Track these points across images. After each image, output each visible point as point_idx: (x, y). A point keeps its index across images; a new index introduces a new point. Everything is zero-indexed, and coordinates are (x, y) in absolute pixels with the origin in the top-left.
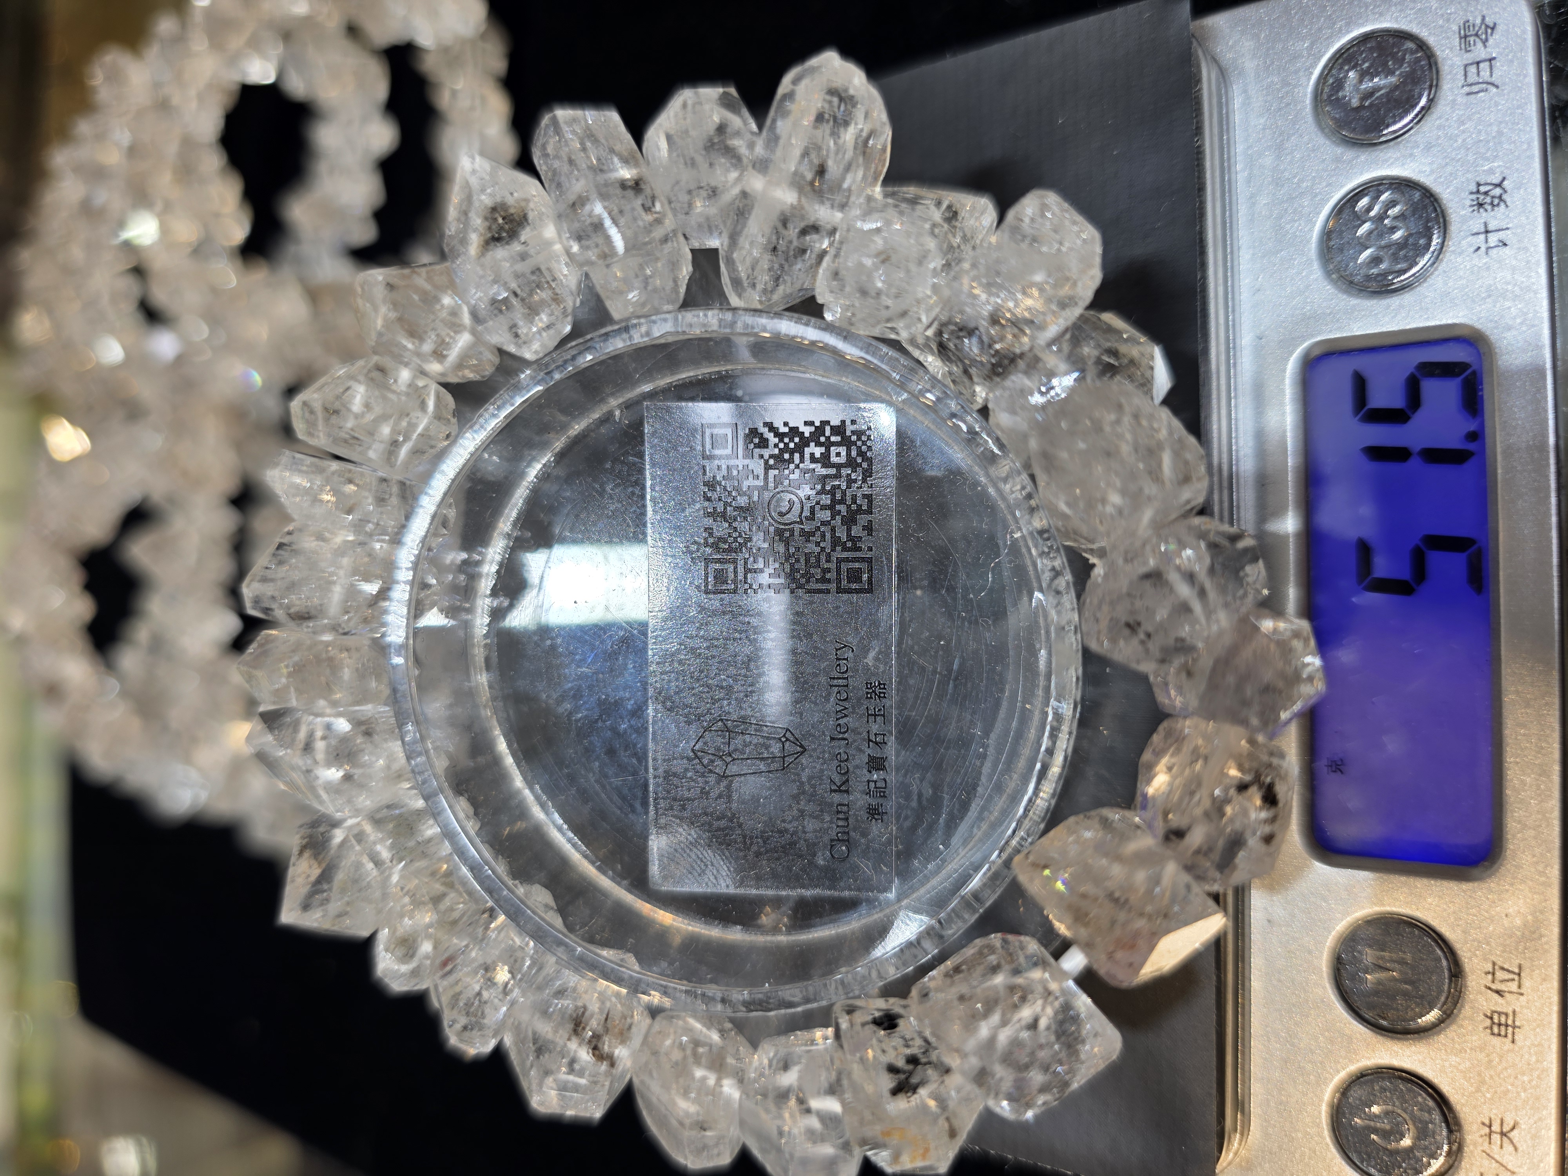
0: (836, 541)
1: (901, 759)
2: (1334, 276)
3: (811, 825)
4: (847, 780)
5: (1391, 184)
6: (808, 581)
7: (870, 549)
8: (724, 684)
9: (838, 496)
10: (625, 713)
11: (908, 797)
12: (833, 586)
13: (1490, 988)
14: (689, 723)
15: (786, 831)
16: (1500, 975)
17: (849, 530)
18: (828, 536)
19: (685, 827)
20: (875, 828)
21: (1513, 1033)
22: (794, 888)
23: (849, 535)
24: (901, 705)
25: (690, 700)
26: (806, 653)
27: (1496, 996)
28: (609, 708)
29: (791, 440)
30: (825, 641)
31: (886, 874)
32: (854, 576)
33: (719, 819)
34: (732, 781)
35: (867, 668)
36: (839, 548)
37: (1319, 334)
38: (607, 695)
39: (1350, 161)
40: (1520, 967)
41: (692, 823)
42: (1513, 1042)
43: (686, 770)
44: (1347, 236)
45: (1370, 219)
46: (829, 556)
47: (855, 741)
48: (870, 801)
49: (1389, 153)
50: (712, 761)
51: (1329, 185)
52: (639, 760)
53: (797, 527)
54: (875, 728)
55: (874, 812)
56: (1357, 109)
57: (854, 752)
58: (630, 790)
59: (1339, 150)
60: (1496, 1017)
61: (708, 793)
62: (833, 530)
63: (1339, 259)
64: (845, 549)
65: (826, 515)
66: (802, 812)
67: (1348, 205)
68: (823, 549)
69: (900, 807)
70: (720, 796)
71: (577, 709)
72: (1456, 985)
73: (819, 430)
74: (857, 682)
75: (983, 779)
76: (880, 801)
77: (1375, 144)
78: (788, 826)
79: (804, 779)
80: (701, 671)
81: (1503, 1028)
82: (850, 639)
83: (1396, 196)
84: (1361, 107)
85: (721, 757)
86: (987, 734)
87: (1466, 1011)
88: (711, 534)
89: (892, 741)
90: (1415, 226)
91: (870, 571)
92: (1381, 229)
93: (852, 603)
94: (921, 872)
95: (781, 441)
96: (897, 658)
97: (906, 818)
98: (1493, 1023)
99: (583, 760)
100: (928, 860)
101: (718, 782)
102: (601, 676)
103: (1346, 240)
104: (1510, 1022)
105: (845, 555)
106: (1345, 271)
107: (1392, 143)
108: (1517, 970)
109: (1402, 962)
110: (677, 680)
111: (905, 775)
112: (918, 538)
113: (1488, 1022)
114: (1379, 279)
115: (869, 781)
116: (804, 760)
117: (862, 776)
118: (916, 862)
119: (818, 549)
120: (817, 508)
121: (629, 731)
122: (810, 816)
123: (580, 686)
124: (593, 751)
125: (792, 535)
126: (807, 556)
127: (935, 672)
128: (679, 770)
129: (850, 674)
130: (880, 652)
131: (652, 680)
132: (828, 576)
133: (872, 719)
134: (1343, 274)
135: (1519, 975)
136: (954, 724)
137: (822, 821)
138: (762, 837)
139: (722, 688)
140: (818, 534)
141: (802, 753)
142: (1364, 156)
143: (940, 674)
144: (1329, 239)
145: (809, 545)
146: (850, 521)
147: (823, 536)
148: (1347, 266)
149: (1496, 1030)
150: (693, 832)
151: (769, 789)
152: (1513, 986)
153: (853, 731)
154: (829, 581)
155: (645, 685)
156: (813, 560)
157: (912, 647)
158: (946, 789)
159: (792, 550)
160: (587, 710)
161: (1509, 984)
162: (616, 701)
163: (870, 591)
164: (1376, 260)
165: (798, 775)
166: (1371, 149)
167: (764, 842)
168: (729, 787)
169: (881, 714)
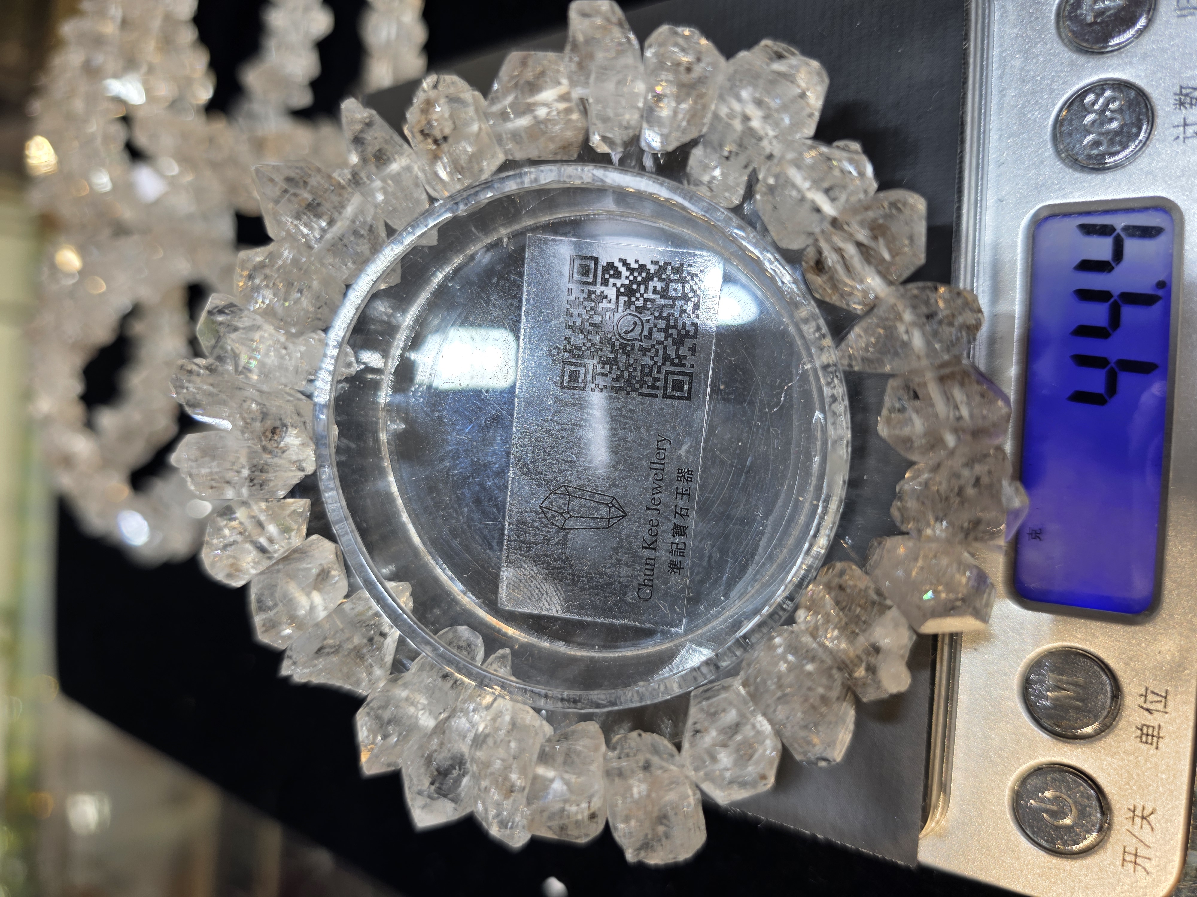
0: (666, 358)
1: (699, 528)
2: (1063, 155)
3: (624, 571)
4: (656, 541)
5: (1113, 84)
6: (641, 387)
7: (692, 366)
8: (569, 459)
9: (672, 322)
10: (491, 473)
11: (701, 559)
12: (660, 393)
13: (1142, 707)
14: (539, 486)
15: (606, 574)
16: (1150, 697)
17: (677, 350)
18: (661, 353)
19: (529, 564)
20: (674, 578)
21: (1158, 742)
22: (608, 617)
23: (677, 354)
24: (702, 488)
25: (541, 468)
26: (634, 442)
27: (1146, 714)
28: (479, 468)
29: (640, 274)
30: (650, 434)
31: (678, 614)
32: (678, 386)
33: (555, 560)
34: (567, 533)
35: (679, 457)
36: (668, 363)
37: (1048, 199)
38: (479, 459)
39: (1082, 65)
40: (1167, 692)
41: (535, 562)
42: (1157, 748)
43: (534, 521)
44: (1075, 123)
45: (1095, 111)
46: (659, 368)
47: (664, 512)
48: (672, 558)
49: (1113, 60)
50: (554, 516)
51: (1064, 83)
52: (499, 510)
53: (637, 344)
54: (681, 503)
55: (674, 567)
56: (1091, 25)
57: (663, 520)
58: (489, 531)
59: (1075, 56)
60: (1145, 729)
61: (549, 540)
62: (665, 348)
63: (1068, 141)
64: (673, 364)
65: (660, 336)
66: (619, 561)
67: (1079, 99)
68: (656, 363)
69: (694, 564)
70: (558, 543)
71: (455, 466)
72: (1116, 704)
73: (662, 269)
74: (671, 468)
75: (760, 550)
76: (680, 559)
77: (1103, 53)
78: (608, 571)
79: (623, 537)
80: (553, 448)
81: (1150, 738)
82: (669, 434)
83: (1117, 94)
84: (1095, 23)
85: (561, 514)
86: (766, 516)
87: (1122, 724)
88: (569, 342)
89: (693, 514)
90: (1128, 118)
91: (691, 383)
92: (1102, 119)
93: (673, 407)
94: (705, 615)
95: (631, 274)
96: (704, 452)
97: (698, 574)
98: (1143, 734)
99: (456, 506)
100: (711, 606)
101: (558, 532)
102: (475, 443)
103: (1075, 126)
104: (1155, 733)
105: (672, 369)
106: (1072, 150)
107: (1115, 53)
108: (1164, 694)
109: (1076, 684)
110: (533, 452)
111: (700, 541)
112: (730, 362)
113: (1139, 732)
114: (1099, 158)
115: (672, 543)
116: (624, 522)
117: (667, 539)
118: (702, 608)
119: (652, 363)
120: (655, 330)
121: (493, 487)
122: (625, 564)
123: (458, 449)
124: (464, 500)
125: (633, 349)
126: (643, 367)
127: (732, 466)
128: (528, 520)
129: (666, 460)
130: (691, 447)
131: (513, 450)
132: (657, 384)
133: (679, 496)
134: (1070, 153)
135: (1166, 698)
136: (742, 507)
137: (634, 569)
138: (587, 577)
139: (567, 461)
140: (653, 350)
141: (624, 517)
142: (1093, 62)
143: (736, 467)
144: (1062, 125)
145: (645, 358)
146: (679, 342)
147: (657, 352)
148: (1074, 147)
149: (1144, 739)
150: (534, 568)
151: (596, 541)
152: (1160, 706)
153: (664, 504)
154: (658, 388)
155: (508, 454)
156: (647, 371)
157: (717, 445)
158: (730, 555)
159: (631, 361)
160: (462, 468)
161: (1158, 704)
162: (485, 464)
163: (689, 398)
164: (1096, 144)
165: (619, 533)
166: (1100, 56)
167: (588, 581)
168: (565, 537)
169: (686, 494)
